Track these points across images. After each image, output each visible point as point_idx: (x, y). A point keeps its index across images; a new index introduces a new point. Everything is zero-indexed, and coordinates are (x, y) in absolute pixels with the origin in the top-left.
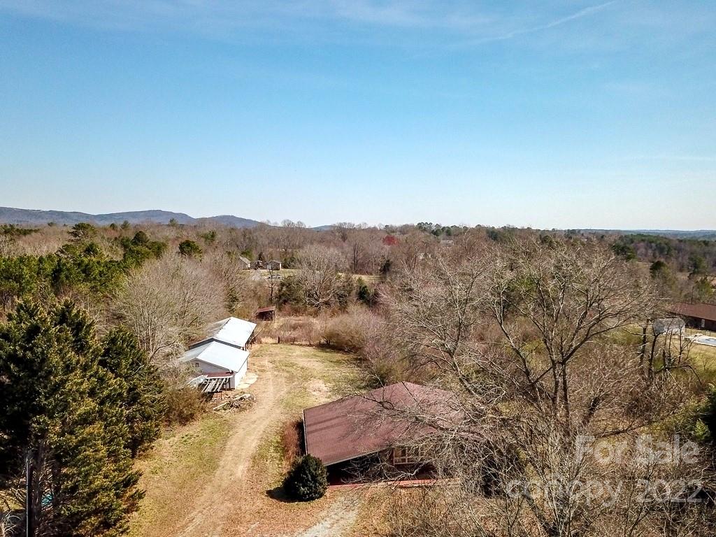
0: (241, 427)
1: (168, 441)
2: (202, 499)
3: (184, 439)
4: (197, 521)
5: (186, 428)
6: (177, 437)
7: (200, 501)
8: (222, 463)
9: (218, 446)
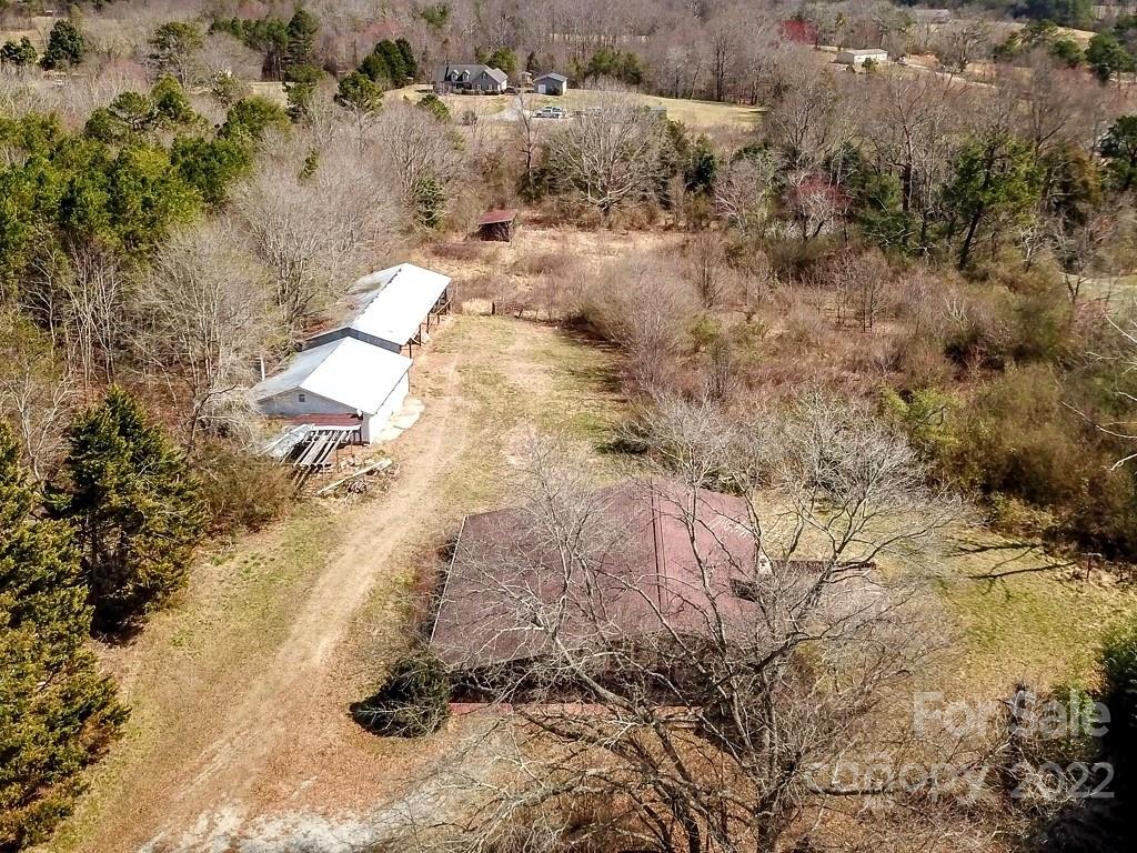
0: (352, 542)
1: (220, 568)
2: (241, 711)
3: (248, 566)
4: (219, 761)
5: (258, 538)
6: (236, 559)
7: (235, 714)
8: (295, 629)
9: (301, 584)
